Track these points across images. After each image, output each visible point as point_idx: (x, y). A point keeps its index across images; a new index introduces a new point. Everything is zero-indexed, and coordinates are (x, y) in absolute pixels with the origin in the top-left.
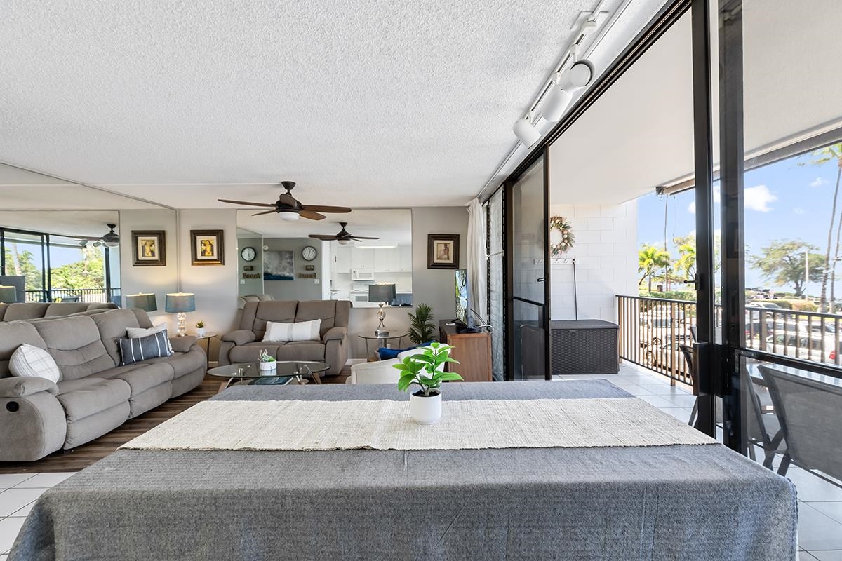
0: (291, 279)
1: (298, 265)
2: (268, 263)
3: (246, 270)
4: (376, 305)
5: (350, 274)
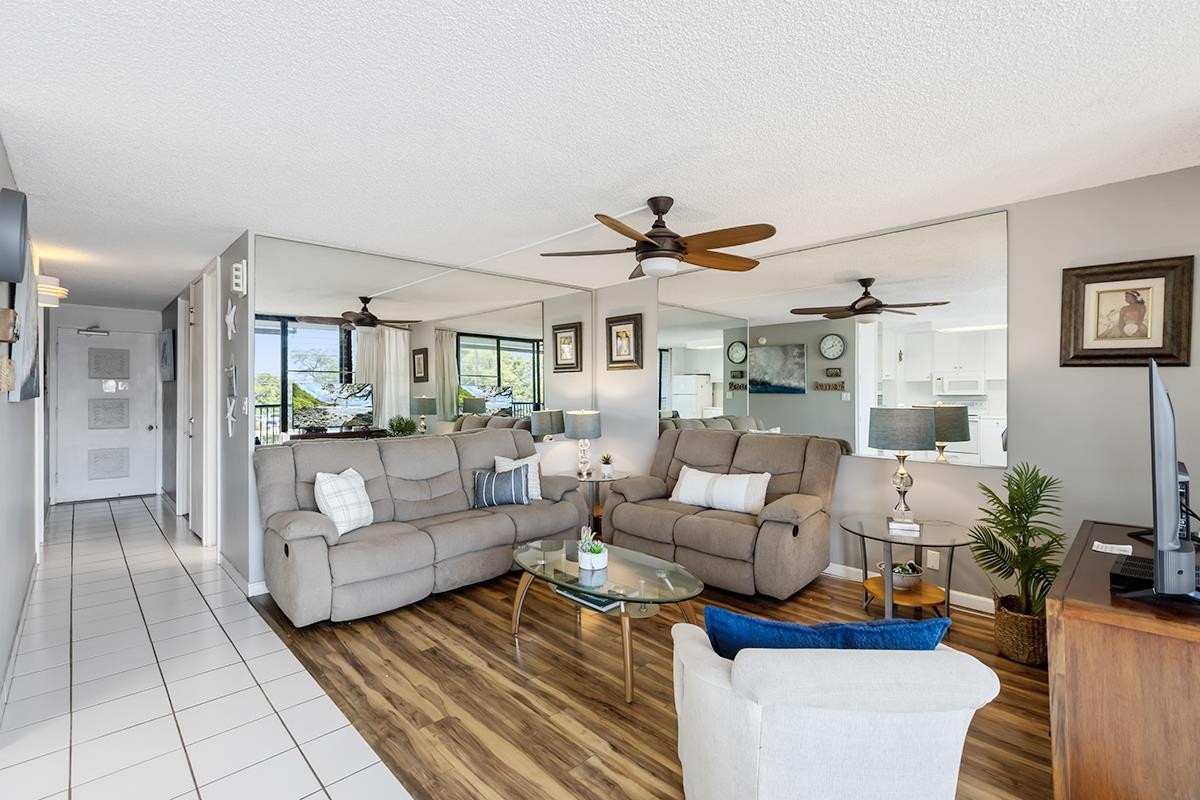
0: (802, 391)
1: (814, 369)
2: (765, 365)
3: (734, 377)
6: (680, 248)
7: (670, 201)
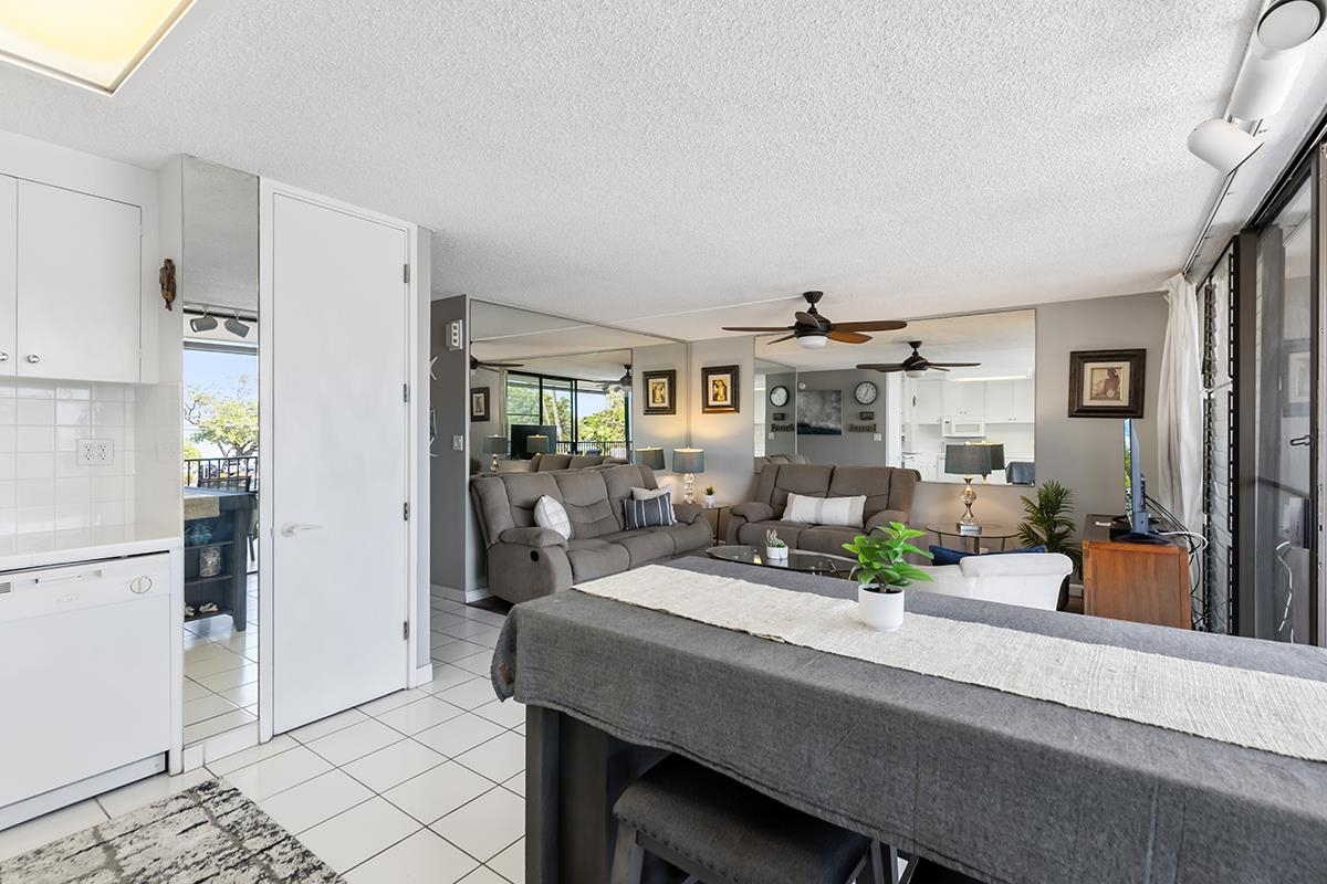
0: (838, 432)
1: (849, 411)
2: (806, 409)
3: (775, 419)
4: (959, 478)
5: (940, 425)
6: (828, 329)
7: (820, 294)
